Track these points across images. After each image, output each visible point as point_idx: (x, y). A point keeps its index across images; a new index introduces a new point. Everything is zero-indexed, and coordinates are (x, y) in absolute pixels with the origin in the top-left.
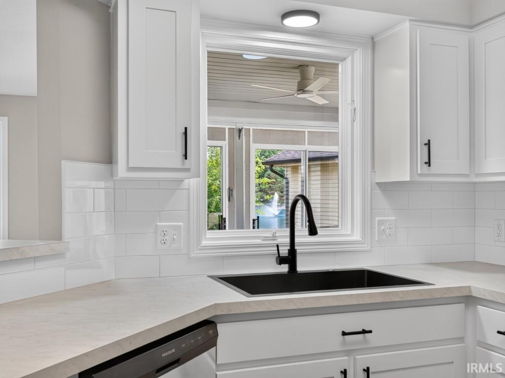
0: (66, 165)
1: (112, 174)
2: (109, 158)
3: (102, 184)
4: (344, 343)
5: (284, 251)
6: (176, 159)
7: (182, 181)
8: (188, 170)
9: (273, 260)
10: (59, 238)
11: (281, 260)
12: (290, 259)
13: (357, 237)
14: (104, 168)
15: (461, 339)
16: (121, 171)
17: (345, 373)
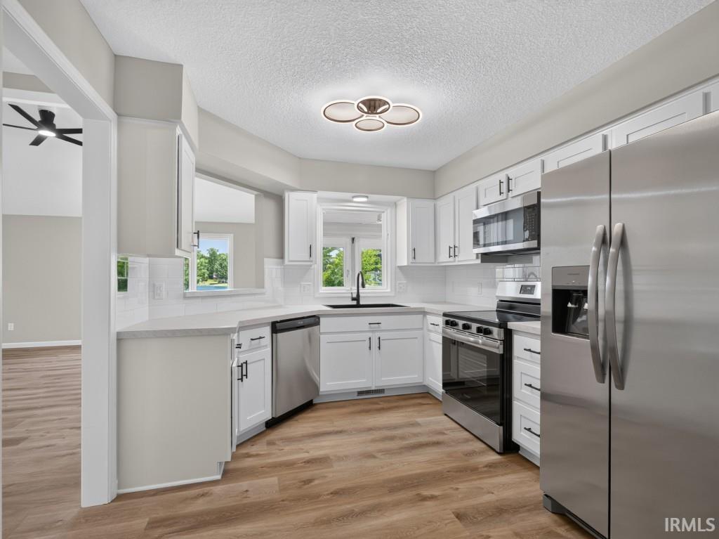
0: (266, 260)
1: (283, 262)
2: (281, 256)
3: (279, 267)
4: (370, 328)
5: (355, 296)
6: (307, 258)
7: (311, 266)
8: (312, 261)
9: (350, 299)
10: (263, 287)
11: (353, 299)
12: (357, 299)
13: (389, 290)
14: (280, 260)
15: (422, 329)
16: (286, 262)
17: (370, 338)
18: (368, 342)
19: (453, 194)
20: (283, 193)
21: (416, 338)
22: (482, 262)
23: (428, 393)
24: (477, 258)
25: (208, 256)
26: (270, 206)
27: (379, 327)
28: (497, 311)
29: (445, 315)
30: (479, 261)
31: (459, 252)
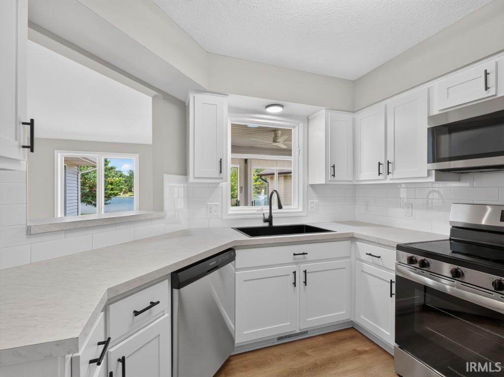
0: (166, 176)
1: (187, 180)
2: (185, 172)
3: (182, 185)
4: (295, 259)
5: (267, 216)
6: (217, 174)
7: (218, 184)
8: (222, 178)
9: (262, 221)
10: (163, 210)
11: (265, 221)
12: (269, 220)
13: (300, 210)
14: (183, 177)
15: (349, 257)
16: (191, 179)
17: (295, 273)
18: (292, 275)
19: (384, 103)
20: (187, 97)
21: (345, 268)
22: (437, 179)
23: (353, 328)
24: (429, 175)
25: (128, 175)
26: (171, 112)
27: (305, 258)
28: (450, 239)
29: (400, 248)
30: (432, 179)
31: (394, 169)
